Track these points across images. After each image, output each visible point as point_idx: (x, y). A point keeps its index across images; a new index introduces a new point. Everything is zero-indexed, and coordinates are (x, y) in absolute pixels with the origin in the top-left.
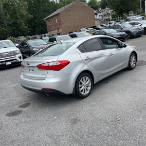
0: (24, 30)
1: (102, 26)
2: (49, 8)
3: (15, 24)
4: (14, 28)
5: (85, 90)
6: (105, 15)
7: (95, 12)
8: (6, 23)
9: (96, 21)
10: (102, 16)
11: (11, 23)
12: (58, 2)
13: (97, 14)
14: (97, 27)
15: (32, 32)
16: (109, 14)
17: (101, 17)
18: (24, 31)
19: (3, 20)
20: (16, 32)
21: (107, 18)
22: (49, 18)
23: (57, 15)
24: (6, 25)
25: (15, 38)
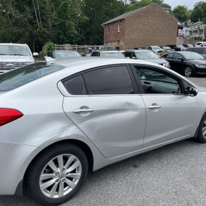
0: (73, 35)
1: (185, 46)
2: (114, 10)
3: (62, 26)
4: (60, 31)
5: (62, 186)
6: (196, 31)
7: (179, 24)
8: (50, 22)
9: (178, 38)
10: (191, 32)
11: (56, 24)
12: (128, 2)
13: (182, 28)
14: (178, 46)
15: (83, 40)
16: (202, 30)
17: (188, 33)
18: (72, 38)
19: (48, 18)
20: (61, 36)
21: (197, 36)
22: (109, 24)
23: (121, 20)
24: (50, 25)
25: (55, 45)
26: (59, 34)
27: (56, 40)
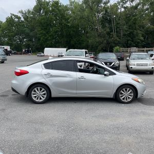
3: (131, 34)
11: (127, 33)
19: (120, 30)
24: (122, 35)
25: (121, 49)
26: (128, 40)
27: (125, 45)
